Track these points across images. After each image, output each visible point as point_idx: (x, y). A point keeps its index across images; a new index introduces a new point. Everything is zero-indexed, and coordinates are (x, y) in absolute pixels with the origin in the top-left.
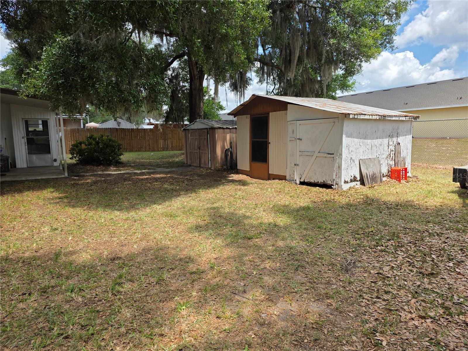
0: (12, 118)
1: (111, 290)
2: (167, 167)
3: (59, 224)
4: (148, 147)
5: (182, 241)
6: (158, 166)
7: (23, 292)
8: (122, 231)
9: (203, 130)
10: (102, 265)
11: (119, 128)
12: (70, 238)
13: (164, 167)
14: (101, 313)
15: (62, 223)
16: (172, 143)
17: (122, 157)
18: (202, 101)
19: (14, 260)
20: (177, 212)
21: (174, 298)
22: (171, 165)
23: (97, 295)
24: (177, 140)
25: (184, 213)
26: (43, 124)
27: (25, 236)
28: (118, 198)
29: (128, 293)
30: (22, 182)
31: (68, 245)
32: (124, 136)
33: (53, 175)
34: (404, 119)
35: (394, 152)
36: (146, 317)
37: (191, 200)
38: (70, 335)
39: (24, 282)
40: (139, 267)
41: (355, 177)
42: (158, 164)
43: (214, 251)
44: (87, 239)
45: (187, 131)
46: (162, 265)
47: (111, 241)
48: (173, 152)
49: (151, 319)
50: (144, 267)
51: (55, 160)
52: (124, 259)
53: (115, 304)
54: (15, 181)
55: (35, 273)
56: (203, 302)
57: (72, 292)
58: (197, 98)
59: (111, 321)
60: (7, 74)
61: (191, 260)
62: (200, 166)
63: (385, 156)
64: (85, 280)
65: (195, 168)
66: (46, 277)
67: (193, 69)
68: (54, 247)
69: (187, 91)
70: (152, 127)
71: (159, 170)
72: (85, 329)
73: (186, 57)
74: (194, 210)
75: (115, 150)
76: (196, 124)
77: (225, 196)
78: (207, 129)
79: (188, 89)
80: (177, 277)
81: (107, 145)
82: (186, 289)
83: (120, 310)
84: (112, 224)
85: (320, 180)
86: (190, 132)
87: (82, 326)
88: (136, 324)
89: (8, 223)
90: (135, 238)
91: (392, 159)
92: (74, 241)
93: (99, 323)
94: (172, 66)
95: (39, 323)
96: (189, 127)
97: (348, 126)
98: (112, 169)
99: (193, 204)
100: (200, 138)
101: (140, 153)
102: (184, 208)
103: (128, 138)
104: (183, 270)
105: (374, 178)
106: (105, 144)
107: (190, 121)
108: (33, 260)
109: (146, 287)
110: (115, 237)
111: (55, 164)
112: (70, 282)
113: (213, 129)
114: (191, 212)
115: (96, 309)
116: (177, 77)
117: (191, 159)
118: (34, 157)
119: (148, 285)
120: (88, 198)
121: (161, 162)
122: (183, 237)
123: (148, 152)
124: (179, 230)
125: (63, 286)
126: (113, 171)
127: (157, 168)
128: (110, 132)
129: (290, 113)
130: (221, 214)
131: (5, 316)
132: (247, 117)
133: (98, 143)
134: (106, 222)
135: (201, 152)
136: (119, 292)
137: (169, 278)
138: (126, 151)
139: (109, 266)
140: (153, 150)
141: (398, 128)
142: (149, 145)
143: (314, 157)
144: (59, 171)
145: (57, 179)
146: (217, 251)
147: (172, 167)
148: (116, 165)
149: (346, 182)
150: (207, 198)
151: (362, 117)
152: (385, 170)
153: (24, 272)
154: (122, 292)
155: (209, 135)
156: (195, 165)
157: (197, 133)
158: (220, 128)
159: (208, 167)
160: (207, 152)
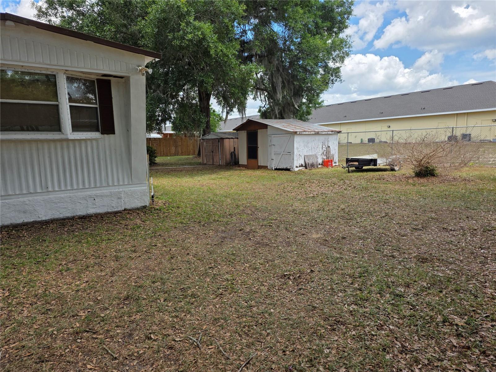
9: (215, 140)
34: (331, 133)
35: (326, 152)
41: (302, 164)
62: (213, 164)
63: (320, 154)
76: (210, 135)
78: (218, 139)
85: (285, 167)
91: (325, 155)
96: (205, 138)
97: (297, 139)
100: (213, 145)
105: (312, 165)
113: (222, 139)
117: (206, 160)
129: (269, 130)
132: (245, 132)
135: (213, 154)
141: (328, 138)
143: (281, 154)
149: (297, 167)
151: (304, 133)
152: (320, 161)
155: (219, 143)
156: (209, 163)
157: (211, 142)
158: (227, 138)
159: (218, 164)
160: (218, 154)
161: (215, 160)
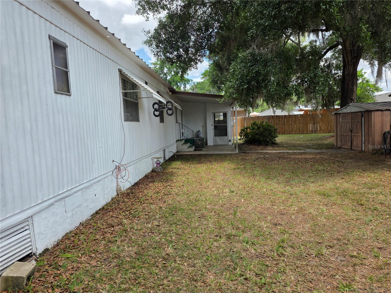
0: (207, 113)
1: (276, 250)
2: (317, 149)
3: (234, 188)
4: (298, 130)
5: (339, 221)
6: (308, 147)
7: (216, 234)
8: (281, 201)
9: (357, 113)
10: (267, 227)
11: (275, 116)
12: (243, 201)
13: (313, 148)
14: (270, 268)
15: (236, 188)
16: (320, 127)
17: (276, 139)
18: (355, 85)
19: (210, 210)
20: (330, 192)
21: (334, 275)
22: (319, 147)
23: (265, 251)
24: (326, 123)
25: (337, 194)
26: (224, 115)
27: (215, 193)
28: (276, 173)
29: (290, 257)
30: (211, 155)
31: (242, 206)
32: (278, 122)
33: (229, 152)
36: (308, 285)
37: (344, 182)
38: (248, 278)
39: (216, 227)
40: (298, 236)
42: (307, 146)
43: (378, 239)
44: (255, 203)
45: (338, 116)
46: (320, 240)
47: (272, 208)
48: (321, 134)
49: (314, 289)
50: (302, 238)
51: (230, 141)
52: (284, 226)
53: (280, 264)
54: (207, 154)
55: (222, 222)
56: (369, 291)
57: (247, 243)
58: (350, 83)
59: (278, 278)
60: (204, 83)
61: (351, 242)
62: (351, 149)
64: (255, 236)
65: (346, 150)
66: (229, 227)
67: (347, 56)
68: (233, 205)
69: (338, 77)
70: (302, 113)
71: (308, 150)
72: (259, 277)
73: (340, 47)
74: (349, 192)
75: (272, 133)
76: (348, 108)
77: (385, 182)
78: (361, 112)
79: (340, 76)
80: (336, 256)
81: (266, 130)
82: (347, 271)
83: (285, 271)
84: (272, 194)
86: (342, 115)
87: (257, 274)
88: (300, 289)
89: (205, 183)
90: (293, 210)
92: (245, 203)
93: (269, 276)
94: (325, 57)
95: (227, 261)
96: (341, 111)
98: (269, 148)
99: (347, 186)
100: (353, 121)
101: (291, 135)
102: (337, 189)
103: (281, 123)
104: (342, 250)
106: (264, 129)
107: (343, 105)
108: (221, 212)
109: (306, 256)
110: (275, 206)
111: (230, 143)
112: (245, 235)
113: (369, 112)
114: (346, 194)
115: (265, 263)
116: (329, 66)
117: (341, 142)
118: (218, 138)
119: (307, 255)
120: (253, 170)
121: (310, 144)
122: (339, 217)
123: (298, 135)
124: (333, 210)
125: (241, 237)
126: (270, 150)
127: (307, 149)
128: (268, 119)
130: (382, 202)
131: (207, 248)
133: (259, 128)
134: (268, 192)
135: (353, 134)
136: (282, 254)
137: (328, 254)
138: (280, 134)
139: (273, 229)
140: (303, 133)
142: (299, 129)
144: (232, 148)
145: (231, 154)
146: (380, 240)
147: (321, 149)
148: (272, 145)
150: (362, 182)
153: (216, 220)
154: (285, 255)
155: (363, 118)
156: (346, 147)
157: (349, 117)
158: (378, 110)
159: (360, 149)
160: (360, 135)
161: (355, 143)
